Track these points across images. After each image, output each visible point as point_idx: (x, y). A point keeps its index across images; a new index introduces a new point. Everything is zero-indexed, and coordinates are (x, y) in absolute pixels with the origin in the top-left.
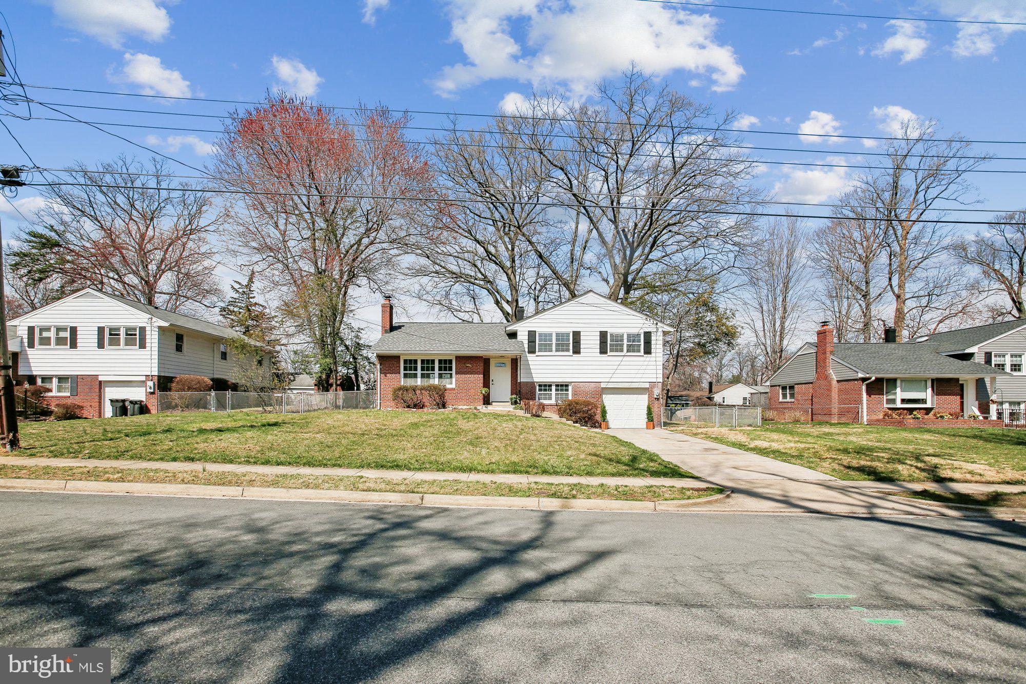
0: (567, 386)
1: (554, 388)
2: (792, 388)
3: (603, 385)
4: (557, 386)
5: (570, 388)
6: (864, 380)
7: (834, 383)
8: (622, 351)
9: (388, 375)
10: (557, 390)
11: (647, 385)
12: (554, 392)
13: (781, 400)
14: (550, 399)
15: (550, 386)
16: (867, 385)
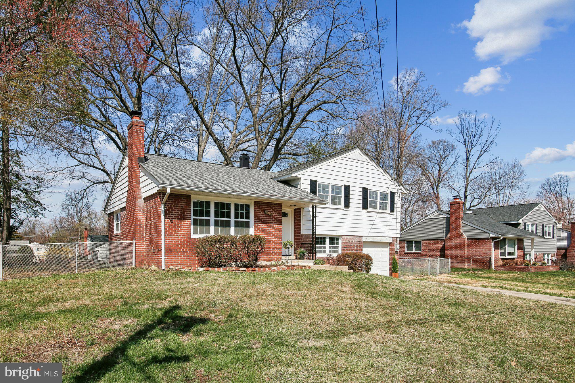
0: (337, 239)
1: (328, 241)
2: (418, 243)
3: (364, 239)
4: (330, 239)
5: (340, 241)
6: (493, 239)
7: (466, 240)
8: (376, 207)
9: (175, 221)
10: (330, 243)
11: (390, 240)
12: (327, 245)
13: (406, 251)
14: (324, 252)
15: (325, 239)
16: (494, 242)
